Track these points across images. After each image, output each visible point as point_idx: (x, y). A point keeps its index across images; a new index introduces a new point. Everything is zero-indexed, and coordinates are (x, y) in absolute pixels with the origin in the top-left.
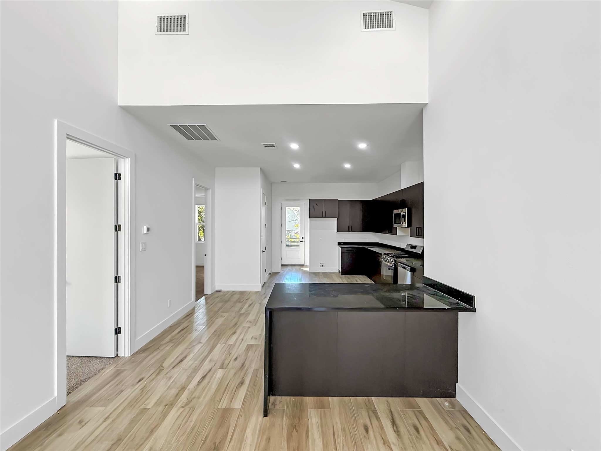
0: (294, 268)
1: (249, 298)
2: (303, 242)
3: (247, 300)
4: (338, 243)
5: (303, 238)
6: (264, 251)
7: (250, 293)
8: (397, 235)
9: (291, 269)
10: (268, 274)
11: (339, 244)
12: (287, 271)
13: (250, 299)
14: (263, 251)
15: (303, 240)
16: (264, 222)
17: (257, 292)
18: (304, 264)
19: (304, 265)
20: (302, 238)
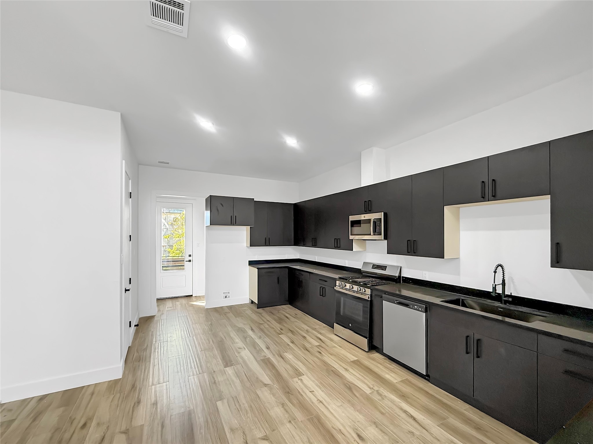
0: (178, 303)
1: (90, 419)
2: (190, 261)
3: (85, 425)
4: (249, 261)
5: (190, 256)
6: (129, 290)
7: (93, 394)
8: (353, 250)
9: (173, 306)
10: (134, 326)
11: (252, 263)
12: (167, 310)
13: (94, 423)
14: (126, 290)
15: (190, 258)
16: (127, 231)
17: (113, 384)
18: (192, 294)
19: (192, 296)
20: (188, 256)
